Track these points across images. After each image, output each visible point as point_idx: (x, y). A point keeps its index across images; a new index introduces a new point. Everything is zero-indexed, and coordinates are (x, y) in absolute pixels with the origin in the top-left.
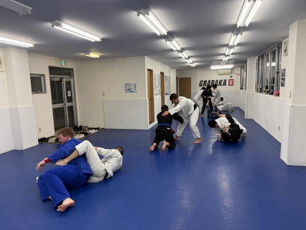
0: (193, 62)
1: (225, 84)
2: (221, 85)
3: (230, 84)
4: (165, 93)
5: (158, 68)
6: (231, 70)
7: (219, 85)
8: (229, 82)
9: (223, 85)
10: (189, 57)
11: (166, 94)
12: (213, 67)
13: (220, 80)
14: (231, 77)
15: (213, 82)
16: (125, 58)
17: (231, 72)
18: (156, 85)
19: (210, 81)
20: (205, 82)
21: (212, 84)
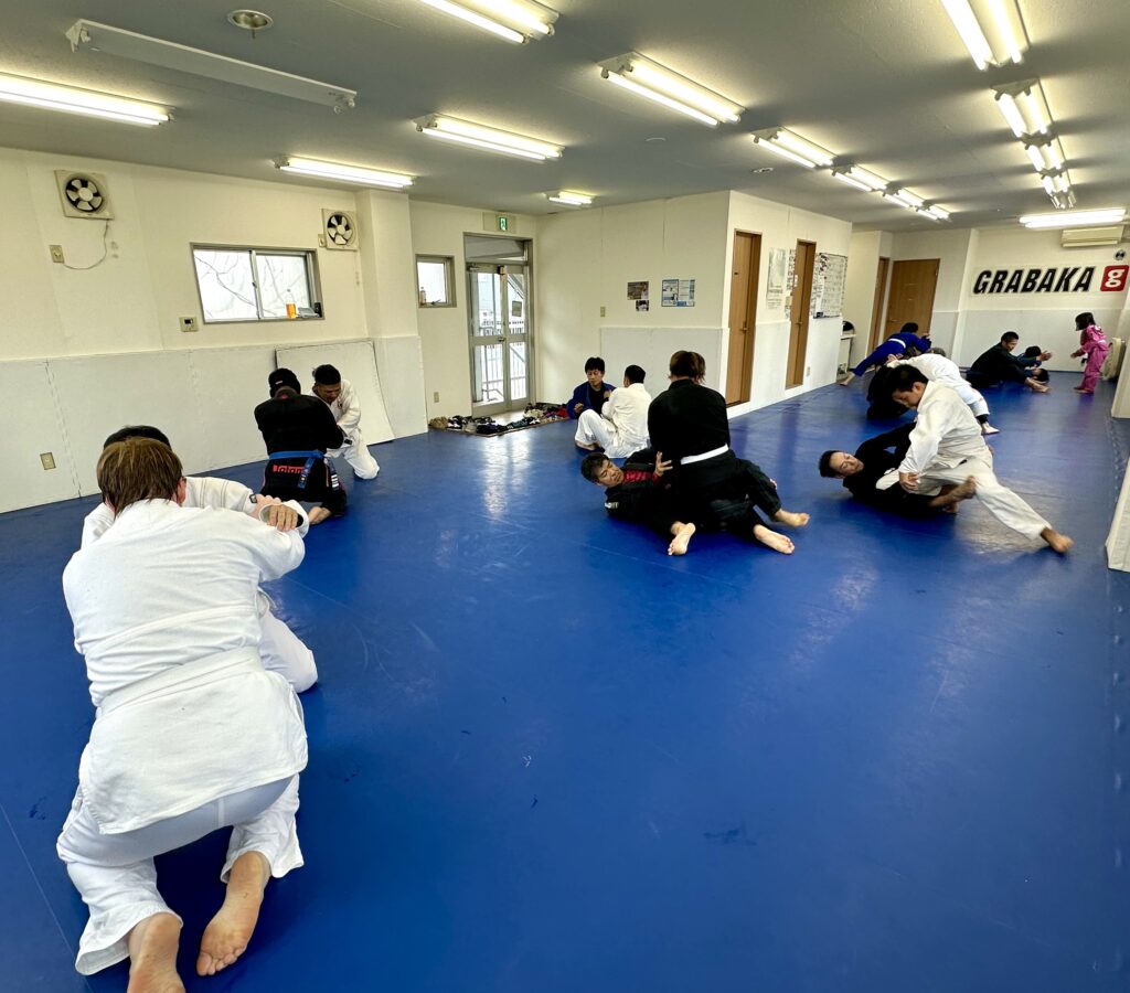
1: (1084, 286)
2: (1066, 289)
3: (1108, 285)
4: (813, 312)
6: (1122, 228)
7: (1057, 289)
8: (1106, 278)
9: (1076, 289)
10: (892, 186)
11: (819, 315)
12: (1030, 219)
13: (1066, 270)
14: (1117, 255)
15: (1033, 276)
16: (669, 201)
17: (1120, 235)
18: (770, 284)
19: (1020, 272)
20: (1001, 276)
21: (1030, 285)
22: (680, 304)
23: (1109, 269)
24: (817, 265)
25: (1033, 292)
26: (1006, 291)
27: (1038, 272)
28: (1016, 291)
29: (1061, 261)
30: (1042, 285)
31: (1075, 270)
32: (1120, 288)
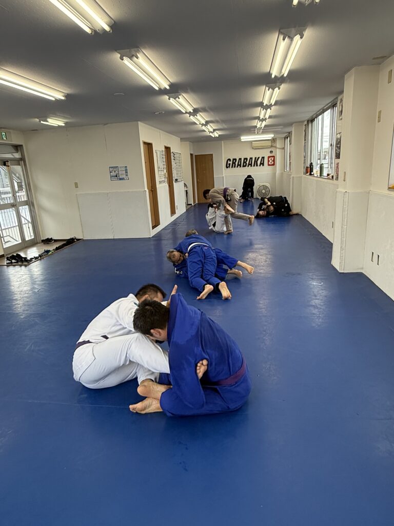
0: (214, 130)
1: (262, 164)
2: (257, 165)
3: (269, 163)
4: (174, 179)
5: (160, 140)
6: (270, 141)
7: (254, 166)
8: (269, 161)
9: (260, 165)
10: (207, 123)
11: (176, 181)
12: (244, 138)
13: (256, 158)
14: (271, 152)
15: (245, 160)
16: (106, 126)
17: (270, 144)
18: (159, 168)
19: (240, 159)
20: (234, 161)
21: (245, 164)
22: (120, 179)
23: (269, 157)
24: (172, 158)
25: (246, 167)
26: (237, 167)
27: (247, 159)
28: (240, 167)
29: (253, 154)
30: (249, 164)
31: (259, 158)
32: (274, 165)
